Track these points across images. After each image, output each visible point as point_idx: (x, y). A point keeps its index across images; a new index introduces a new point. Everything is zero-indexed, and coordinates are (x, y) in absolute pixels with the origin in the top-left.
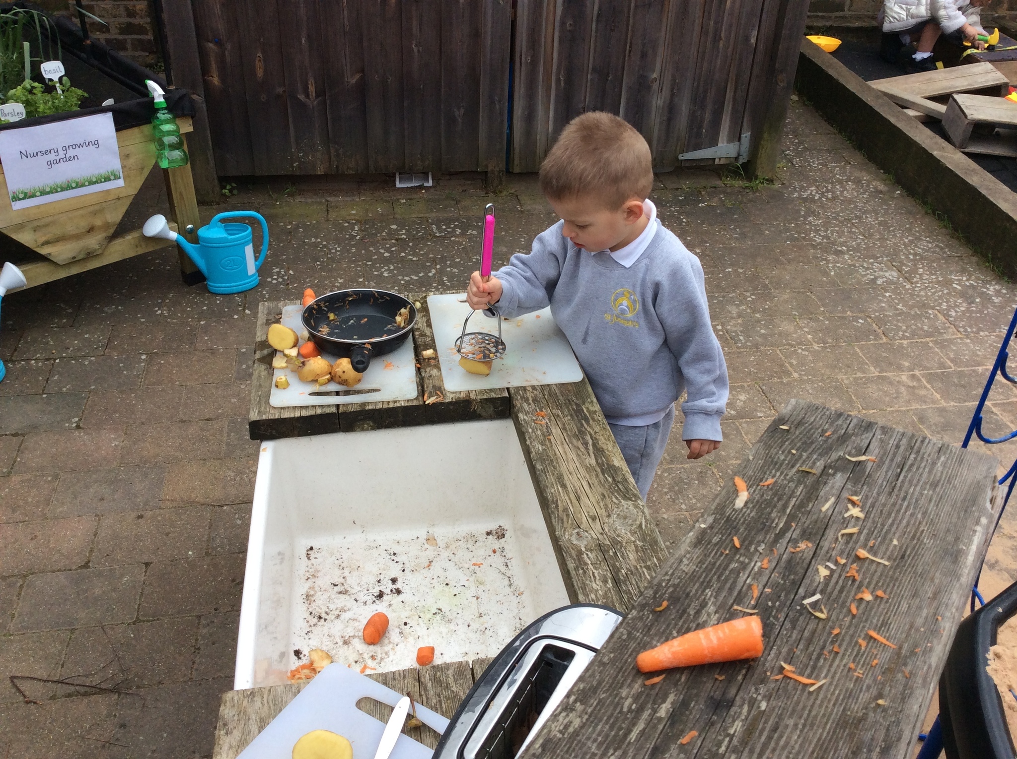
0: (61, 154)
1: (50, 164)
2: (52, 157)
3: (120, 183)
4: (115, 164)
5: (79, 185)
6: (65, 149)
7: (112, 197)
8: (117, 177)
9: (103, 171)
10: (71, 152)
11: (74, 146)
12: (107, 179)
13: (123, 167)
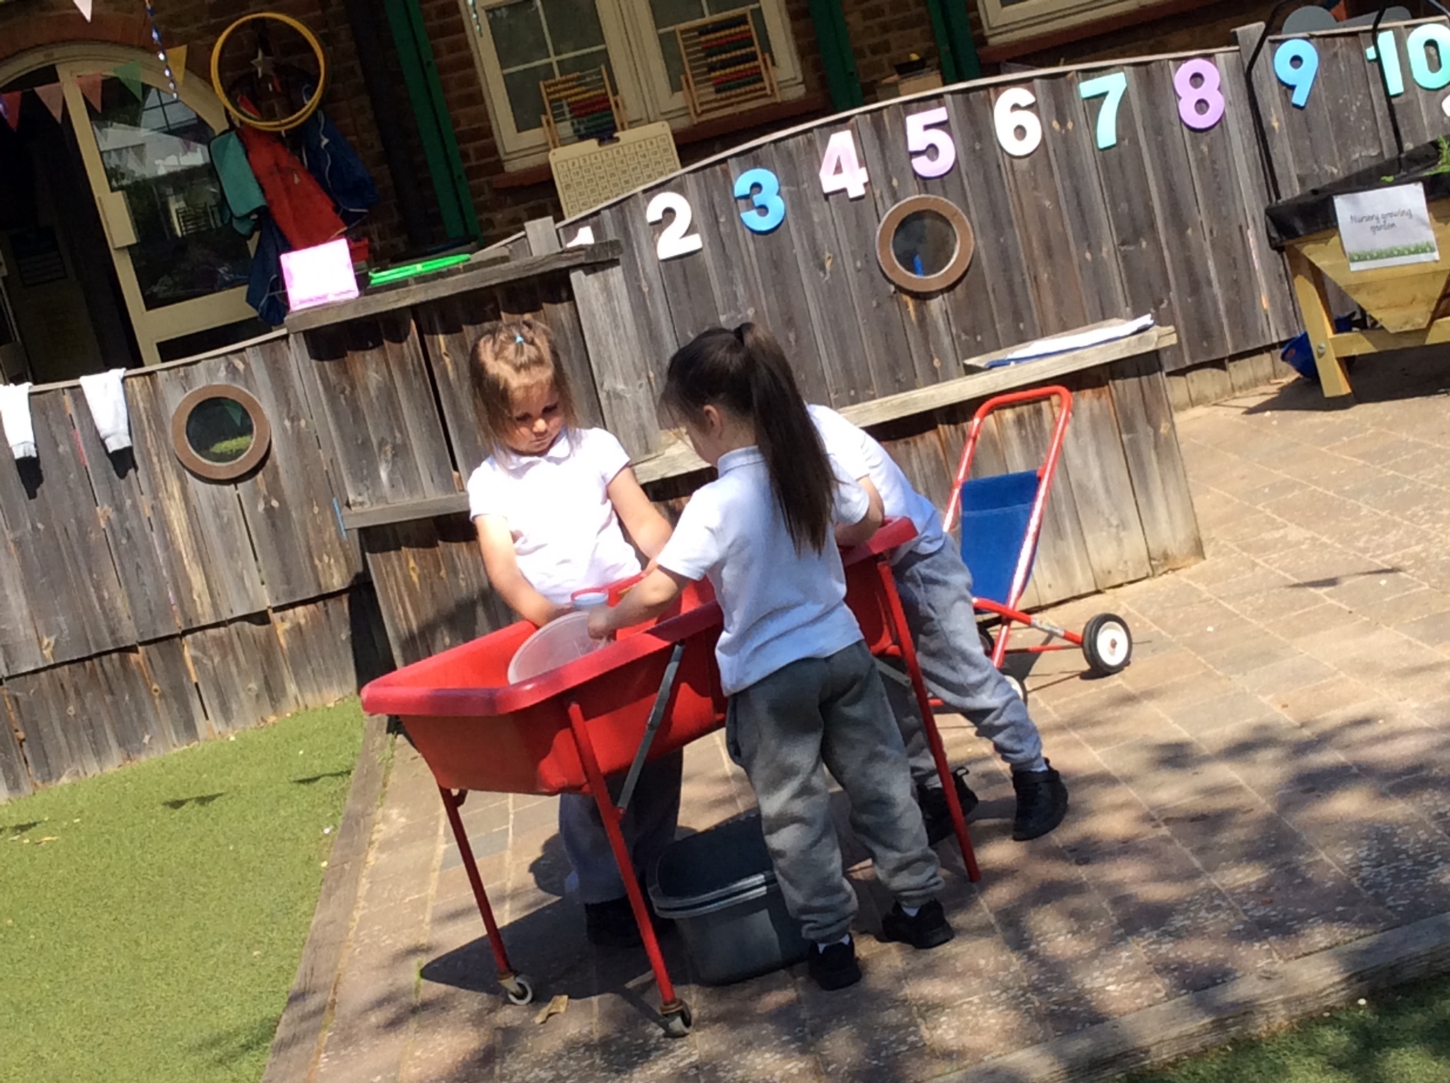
0: (1382, 223)
1: (1374, 229)
2: (1374, 223)
3: (1436, 255)
4: (1429, 236)
5: (1401, 254)
6: (1384, 217)
7: (1430, 270)
8: (1432, 250)
9: (1421, 241)
10: (1390, 221)
11: (1391, 215)
12: (1424, 251)
13: (1437, 240)
